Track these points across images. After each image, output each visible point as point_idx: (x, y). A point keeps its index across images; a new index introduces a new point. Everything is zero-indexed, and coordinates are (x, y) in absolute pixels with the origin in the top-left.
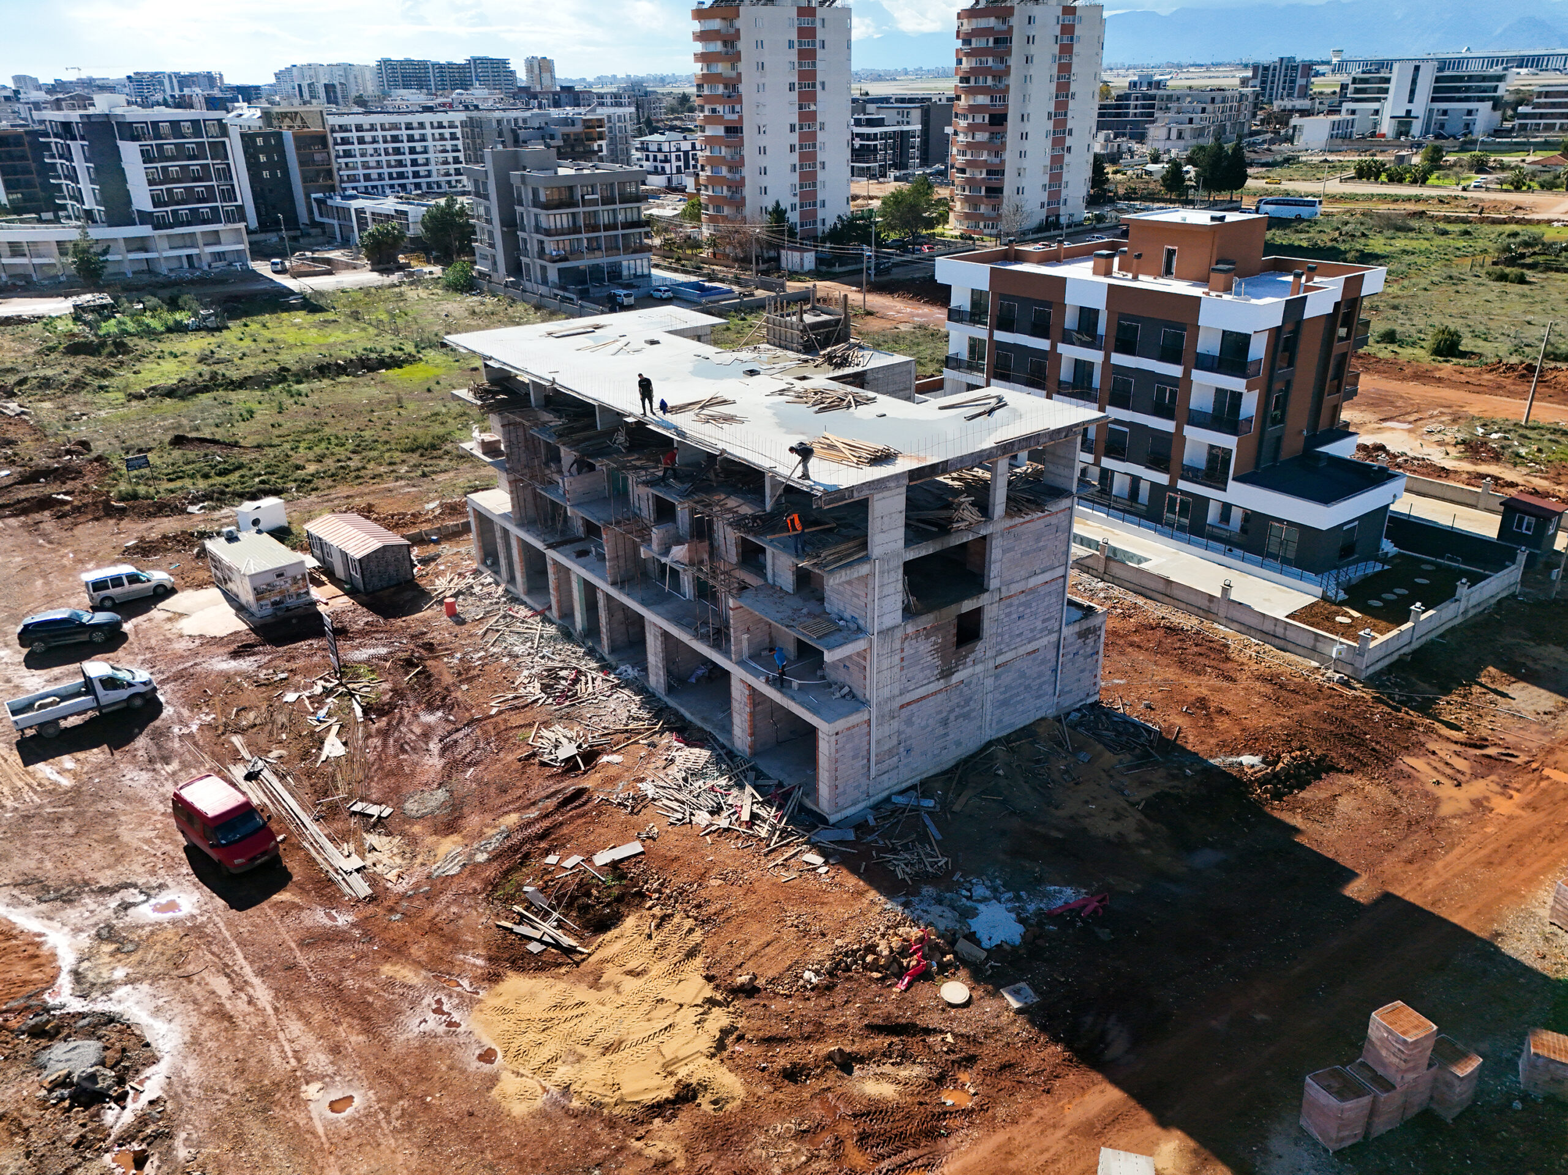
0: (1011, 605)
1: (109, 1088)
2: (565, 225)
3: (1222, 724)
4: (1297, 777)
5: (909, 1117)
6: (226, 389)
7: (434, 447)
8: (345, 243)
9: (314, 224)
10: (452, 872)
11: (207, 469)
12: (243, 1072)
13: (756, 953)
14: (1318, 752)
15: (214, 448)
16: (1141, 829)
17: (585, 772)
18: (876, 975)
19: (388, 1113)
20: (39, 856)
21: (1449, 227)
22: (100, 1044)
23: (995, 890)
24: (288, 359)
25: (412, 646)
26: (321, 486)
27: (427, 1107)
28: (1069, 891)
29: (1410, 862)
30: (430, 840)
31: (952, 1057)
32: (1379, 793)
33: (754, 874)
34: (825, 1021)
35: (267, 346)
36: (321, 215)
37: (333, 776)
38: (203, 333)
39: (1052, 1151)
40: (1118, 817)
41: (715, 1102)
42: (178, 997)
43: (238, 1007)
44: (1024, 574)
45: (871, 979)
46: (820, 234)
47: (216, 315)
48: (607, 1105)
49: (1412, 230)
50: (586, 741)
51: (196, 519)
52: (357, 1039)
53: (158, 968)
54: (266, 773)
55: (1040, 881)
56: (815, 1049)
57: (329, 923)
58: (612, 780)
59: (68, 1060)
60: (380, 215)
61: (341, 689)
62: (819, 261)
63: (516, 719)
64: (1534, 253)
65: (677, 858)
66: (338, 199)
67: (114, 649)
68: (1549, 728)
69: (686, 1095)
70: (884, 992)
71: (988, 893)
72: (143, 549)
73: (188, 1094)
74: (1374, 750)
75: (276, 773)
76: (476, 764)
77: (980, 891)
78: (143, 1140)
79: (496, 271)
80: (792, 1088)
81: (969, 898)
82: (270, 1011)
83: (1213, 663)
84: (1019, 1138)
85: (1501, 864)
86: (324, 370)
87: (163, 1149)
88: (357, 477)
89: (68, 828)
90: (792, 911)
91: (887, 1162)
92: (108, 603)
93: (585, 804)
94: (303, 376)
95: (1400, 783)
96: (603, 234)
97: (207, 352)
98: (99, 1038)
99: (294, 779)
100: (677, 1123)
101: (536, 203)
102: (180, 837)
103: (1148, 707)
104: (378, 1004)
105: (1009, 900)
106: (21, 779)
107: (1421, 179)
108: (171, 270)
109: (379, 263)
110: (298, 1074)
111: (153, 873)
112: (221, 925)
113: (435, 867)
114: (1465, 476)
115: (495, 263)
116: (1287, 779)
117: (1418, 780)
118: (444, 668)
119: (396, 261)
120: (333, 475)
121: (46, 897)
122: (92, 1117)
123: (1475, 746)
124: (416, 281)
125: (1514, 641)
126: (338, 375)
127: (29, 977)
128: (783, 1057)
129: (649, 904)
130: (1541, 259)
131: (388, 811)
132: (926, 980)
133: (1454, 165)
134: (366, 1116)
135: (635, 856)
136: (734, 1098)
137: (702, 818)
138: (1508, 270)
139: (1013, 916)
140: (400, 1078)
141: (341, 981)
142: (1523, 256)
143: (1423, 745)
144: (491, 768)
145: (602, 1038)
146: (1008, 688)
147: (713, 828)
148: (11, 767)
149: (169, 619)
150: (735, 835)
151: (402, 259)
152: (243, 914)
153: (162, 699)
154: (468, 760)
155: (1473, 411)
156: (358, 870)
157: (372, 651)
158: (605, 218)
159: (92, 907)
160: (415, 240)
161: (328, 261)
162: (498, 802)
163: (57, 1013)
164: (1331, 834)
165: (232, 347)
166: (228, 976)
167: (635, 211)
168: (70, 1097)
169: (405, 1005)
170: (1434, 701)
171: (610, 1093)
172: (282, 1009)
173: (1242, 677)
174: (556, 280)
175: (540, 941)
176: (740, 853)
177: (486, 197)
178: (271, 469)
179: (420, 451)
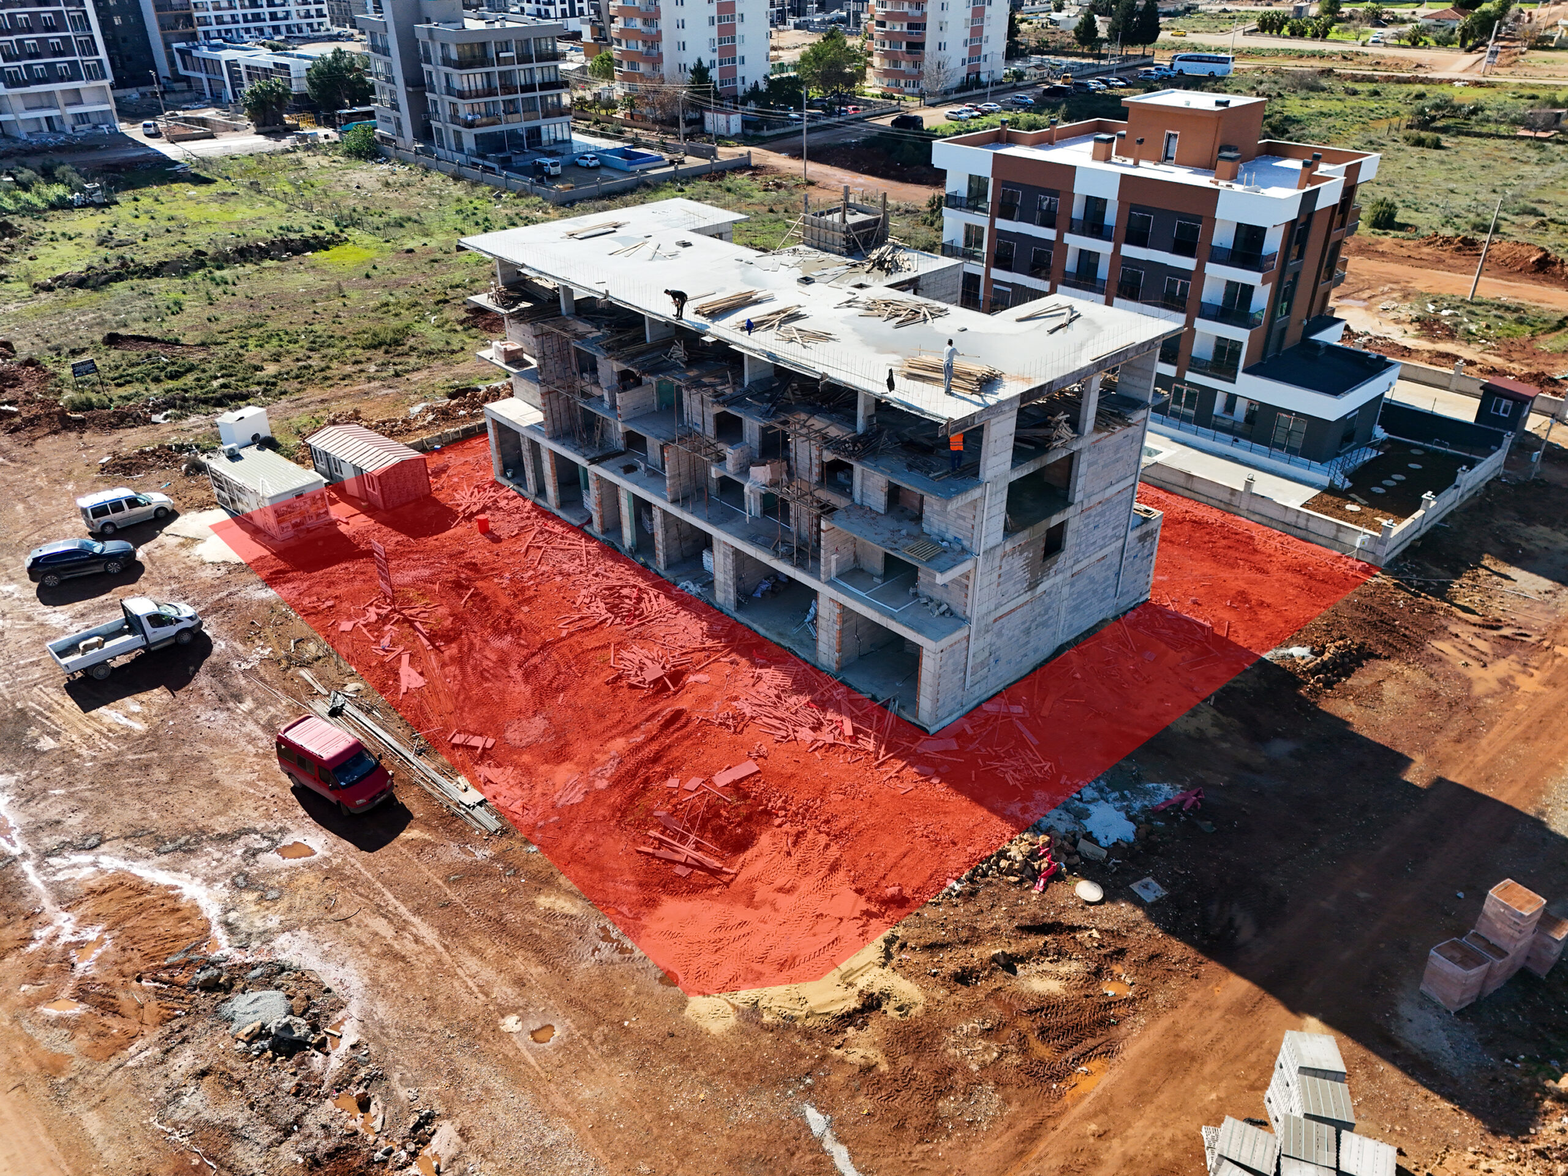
0: (1089, 517)
1: (307, 1036)
2: (480, 87)
3: (1266, 616)
4: (1343, 665)
5: (1080, 1009)
6: (140, 277)
7: (397, 343)
8: (217, 100)
9: (177, 78)
10: (576, 801)
11: (156, 372)
12: (435, 1010)
13: (895, 865)
14: (1357, 641)
15: (154, 348)
16: (1216, 724)
17: (676, 693)
18: (1012, 879)
19: (590, 1039)
20: (138, 806)
21: (1358, 87)
22: (280, 994)
23: (1101, 790)
24: (198, 239)
25: (454, 567)
26: (290, 390)
27: (627, 1031)
28: (1166, 787)
29: (1459, 741)
30: (543, 768)
31: (1103, 951)
32: (1416, 676)
33: (871, 787)
34: (978, 925)
35: (168, 224)
36: (186, 68)
37: (421, 708)
38: (92, 210)
39: (1214, 1031)
40: (1194, 713)
41: (900, 1009)
42: (342, 941)
43: (406, 946)
44: (1103, 484)
45: (1008, 883)
46: (740, 93)
47: (102, 188)
48: (797, 1018)
49: (1323, 89)
50: (667, 662)
51: (164, 429)
52: (536, 971)
53: (311, 913)
54: (348, 708)
55: (1138, 779)
56: (976, 952)
57: (469, 859)
58: (706, 700)
59: (255, 1012)
60: (256, 68)
61: (397, 616)
62: (746, 123)
63: (590, 642)
64: (1444, 116)
65: (793, 776)
66: (205, 49)
67: (134, 581)
68: (1551, 607)
69: (872, 1004)
70: (1025, 894)
71: (1096, 795)
72: (123, 466)
73: (387, 1035)
74: (1404, 635)
75: (360, 708)
76: (564, 689)
77: (1089, 793)
78: (359, 1084)
79: (401, 135)
80: (965, 990)
81: (1081, 800)
82: (440, 949)
83: (1243, 556)
84: (1182, 1023)
85: (1536, 739)
86: (245, 254)
87: (382, 1090)
88: (326, 378)
89: (160, 775)
90: (919, 824)
91: (1070, 1052)
92: (109, 530)
93: (685, 725)
94: (222, 260)
95: (1434, 666)
96: (520, 96)
97: (105, 233)
98: (277, 988)
99: (380, 711)
100: (870, 1030)
101: (447, 61)
102: (285, 778)
103: (1195, 603)
104: (546, 936)
105: (1115, 800)
106: (88, 726)
107: (1322, 34)
108: (29, 134)
109: (264, 125)
110: (491, 1008)
111: (270, 817)
112: (358, 865)
113: (556, 796)
114: (1426, 355)
115: (399, 125)
116: (1334, 669)
117: (1448, 662)
118: (497, 587)
119: (283, 122)
120: (297, 377)
121: (163, 849)
122: (299, 1065)
123: (1492, 628)
124: (313, 147)
125: (1508, 522)
126: (262, 259)
127: (179, 932)
128: (951, 962)
129: (778, 821)
130: (1451, 121)
131: (490, 743)
132: (1059, 880)
133: (1351, 17)
134: (571, 1043)
135: (752, 775)
136: (915, 1004)
137: (806, 734)
138: (1423, 134)
139: (1123, 814)
140: (593, 1005)
141: (502, 915)
142: (1433, 119)
143: (1446, 628)
144: (581, 693)
145: (774, 955)
146: (1080, 594)
147: (820, 744)
148: (71, 713)
149: (182, 545)
150: (842, 749)
151: (288, 120)
152: (377, 853)
153: (208, 633)
154: (555, 685)
155: (1420, 286)
156: (480, 804)
157: (413, 573)
158: (520, 79)
159: (218, 855)
160: (302, 97)
161: (203, 122)
162: (600, 727)
163: (223, 965)
164: (1385, 719)
165: (129, 225)
166: (386, 917)
167: (552, 71)
168: (271, 1048)
169: (573, 936)
170: (1448, 585)
171: (798, 1007)
172: (452, 946)
173: (1272, 568)
174: (474, 147)
175: (685, 864)
176: (852, 767)
177: (386, 51)
178: (227, 371)
179: (384, 348)
